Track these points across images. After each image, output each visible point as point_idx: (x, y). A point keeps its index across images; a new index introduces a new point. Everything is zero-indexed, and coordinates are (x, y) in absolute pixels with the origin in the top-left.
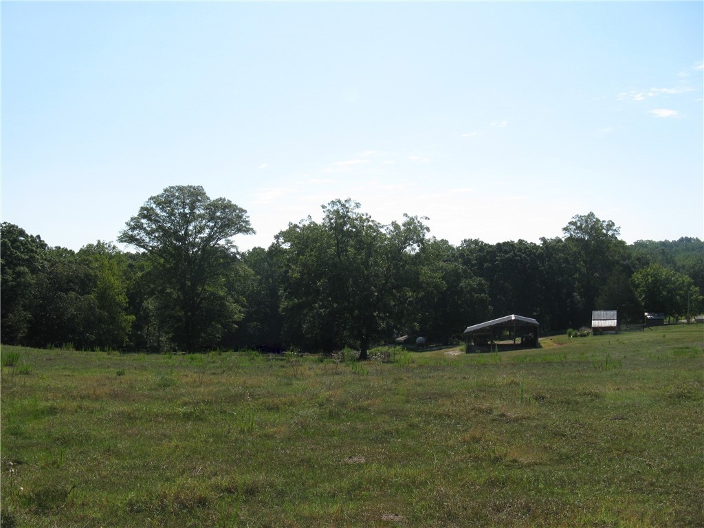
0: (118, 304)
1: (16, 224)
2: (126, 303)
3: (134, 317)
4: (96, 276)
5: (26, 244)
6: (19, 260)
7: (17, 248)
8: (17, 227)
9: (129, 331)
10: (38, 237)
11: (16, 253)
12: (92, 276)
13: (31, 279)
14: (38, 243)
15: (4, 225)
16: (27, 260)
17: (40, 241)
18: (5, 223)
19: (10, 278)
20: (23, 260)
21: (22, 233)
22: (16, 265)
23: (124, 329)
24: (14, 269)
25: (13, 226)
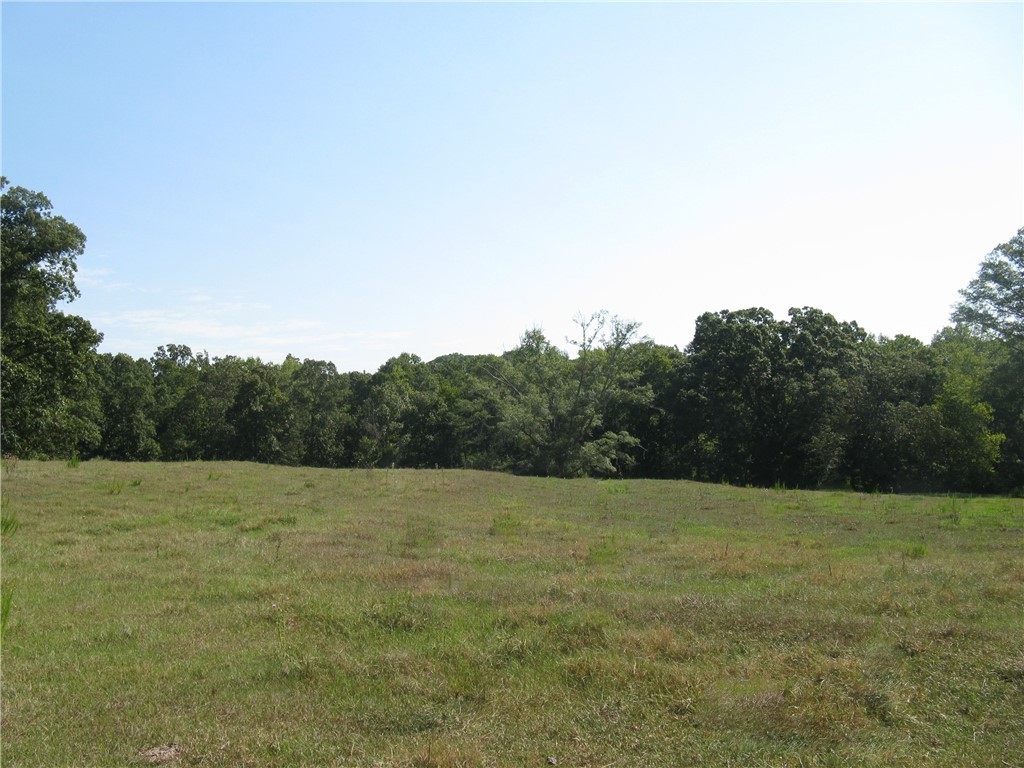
0: (977, 417)
1: (820, 308)
2: (991, 414)
3: (1003, 437)
4: (943, 375)
5: (834, 335)
6: (824, 359)
7: (823, 343)
8: (821, 312)
9: (997, 458)
10: (854, 323)
11: (819, 349)
12: (937, 376)
13: (841, 385)
14: (852, 331)
15: (804, 311)
16: (835, 358)
17: (858, 329)
18: (806, 308)
19: (811, 386)
20: (830, 359)
21: (829, 320)
22: (819, 367)
23: (988, 456)
24: (817, 373)
25: (815, 311)
